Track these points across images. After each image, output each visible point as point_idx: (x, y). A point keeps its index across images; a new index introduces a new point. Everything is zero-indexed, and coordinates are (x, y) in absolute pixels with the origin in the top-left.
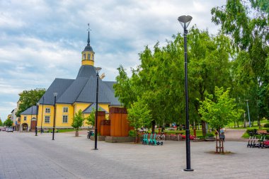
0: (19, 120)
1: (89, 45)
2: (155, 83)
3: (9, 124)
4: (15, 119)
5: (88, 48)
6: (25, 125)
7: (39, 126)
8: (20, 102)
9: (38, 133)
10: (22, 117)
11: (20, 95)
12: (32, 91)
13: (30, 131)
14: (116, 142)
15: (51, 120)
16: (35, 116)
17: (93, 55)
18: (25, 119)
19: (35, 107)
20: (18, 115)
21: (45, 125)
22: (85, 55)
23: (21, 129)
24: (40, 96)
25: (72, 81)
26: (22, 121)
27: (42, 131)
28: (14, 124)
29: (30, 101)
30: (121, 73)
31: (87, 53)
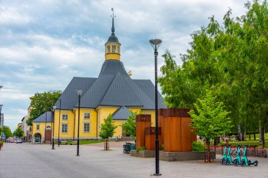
0: (31, 129)
1: (113, 34)
2: (226, 71)
3: (19, 134)
4: (26, 128)
5: (113, 39)
6: (38, 135)
7: (55, 136)
8: (31, 108)
9: (56, 146)
10: (35, 125)
11: (31, 98)
12: (45, 94)
13: (44, 142)
14: (175, 160)
15: (70, 128)
16: (50, 124)
17: (119, 47)
18: (38, 128)
19: (49, 113)
20: (30, 123)
21: (63, 136)
22: (109, 47)
23: (34, 140)
24: (56, 100)
25: (93, 80)
26: (35, 131)
27: (59, 143)
28: (25, 135)
29: (43, 106)
30: (168, 62)
31: (111, 44)
